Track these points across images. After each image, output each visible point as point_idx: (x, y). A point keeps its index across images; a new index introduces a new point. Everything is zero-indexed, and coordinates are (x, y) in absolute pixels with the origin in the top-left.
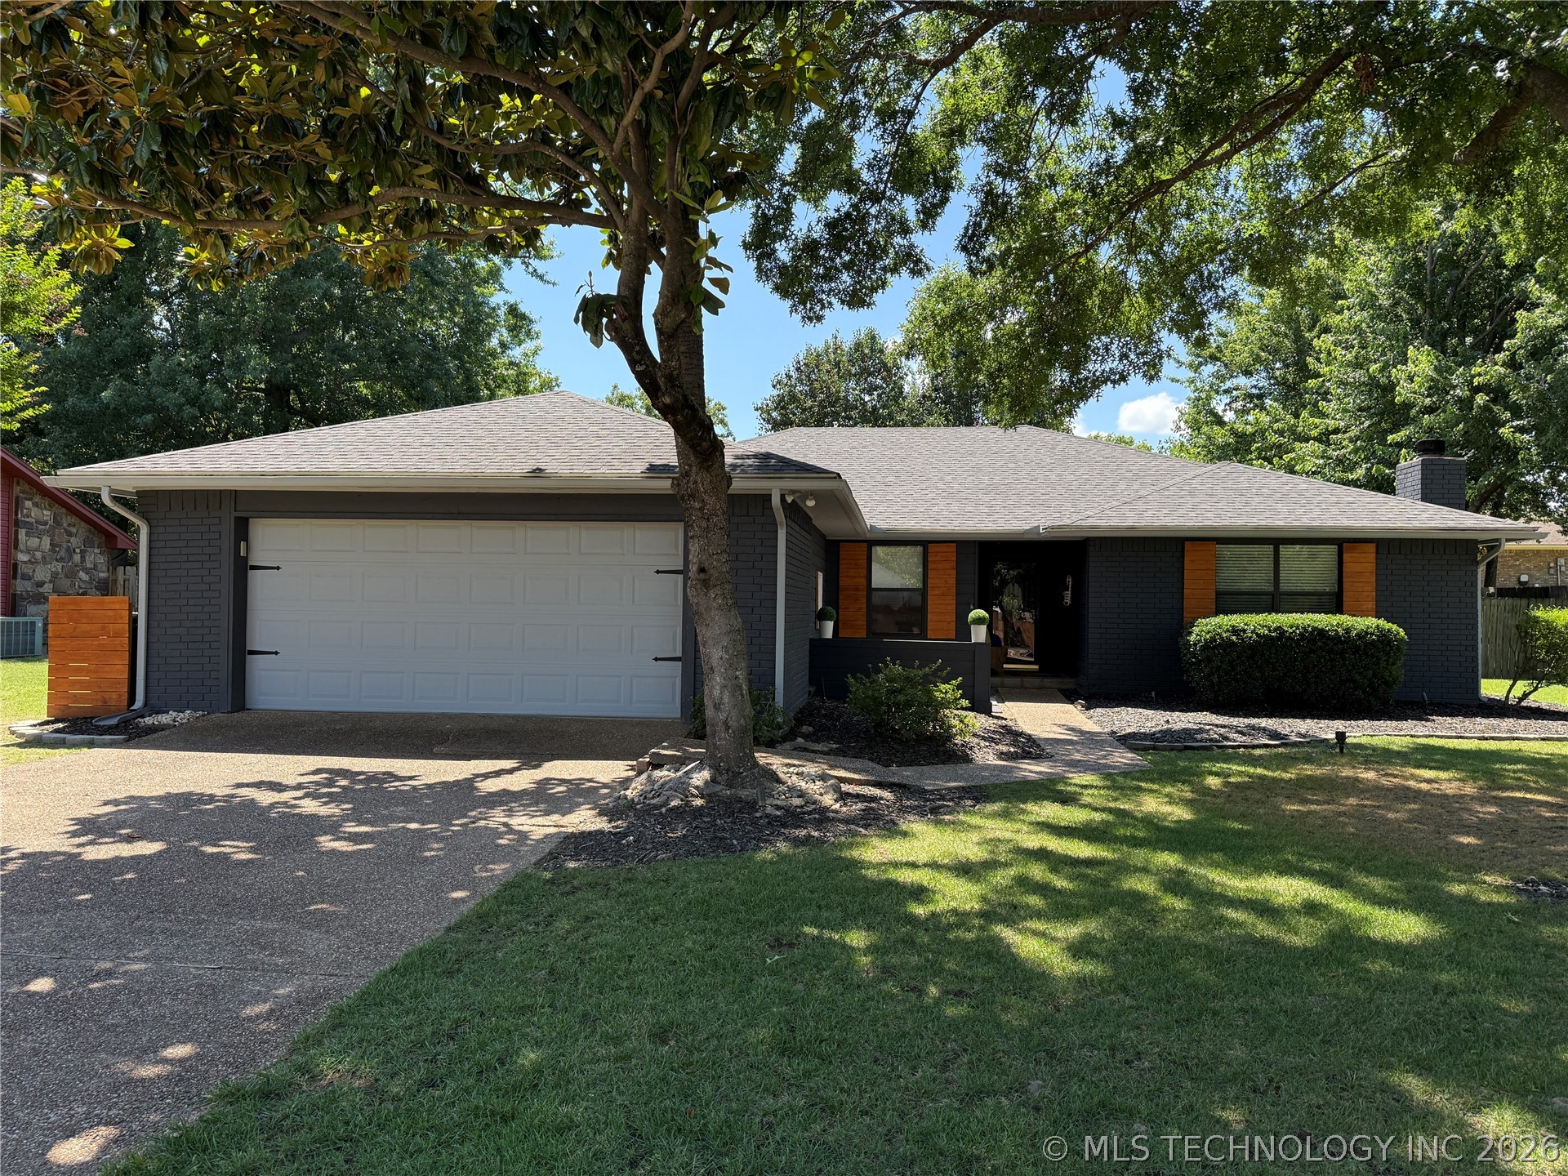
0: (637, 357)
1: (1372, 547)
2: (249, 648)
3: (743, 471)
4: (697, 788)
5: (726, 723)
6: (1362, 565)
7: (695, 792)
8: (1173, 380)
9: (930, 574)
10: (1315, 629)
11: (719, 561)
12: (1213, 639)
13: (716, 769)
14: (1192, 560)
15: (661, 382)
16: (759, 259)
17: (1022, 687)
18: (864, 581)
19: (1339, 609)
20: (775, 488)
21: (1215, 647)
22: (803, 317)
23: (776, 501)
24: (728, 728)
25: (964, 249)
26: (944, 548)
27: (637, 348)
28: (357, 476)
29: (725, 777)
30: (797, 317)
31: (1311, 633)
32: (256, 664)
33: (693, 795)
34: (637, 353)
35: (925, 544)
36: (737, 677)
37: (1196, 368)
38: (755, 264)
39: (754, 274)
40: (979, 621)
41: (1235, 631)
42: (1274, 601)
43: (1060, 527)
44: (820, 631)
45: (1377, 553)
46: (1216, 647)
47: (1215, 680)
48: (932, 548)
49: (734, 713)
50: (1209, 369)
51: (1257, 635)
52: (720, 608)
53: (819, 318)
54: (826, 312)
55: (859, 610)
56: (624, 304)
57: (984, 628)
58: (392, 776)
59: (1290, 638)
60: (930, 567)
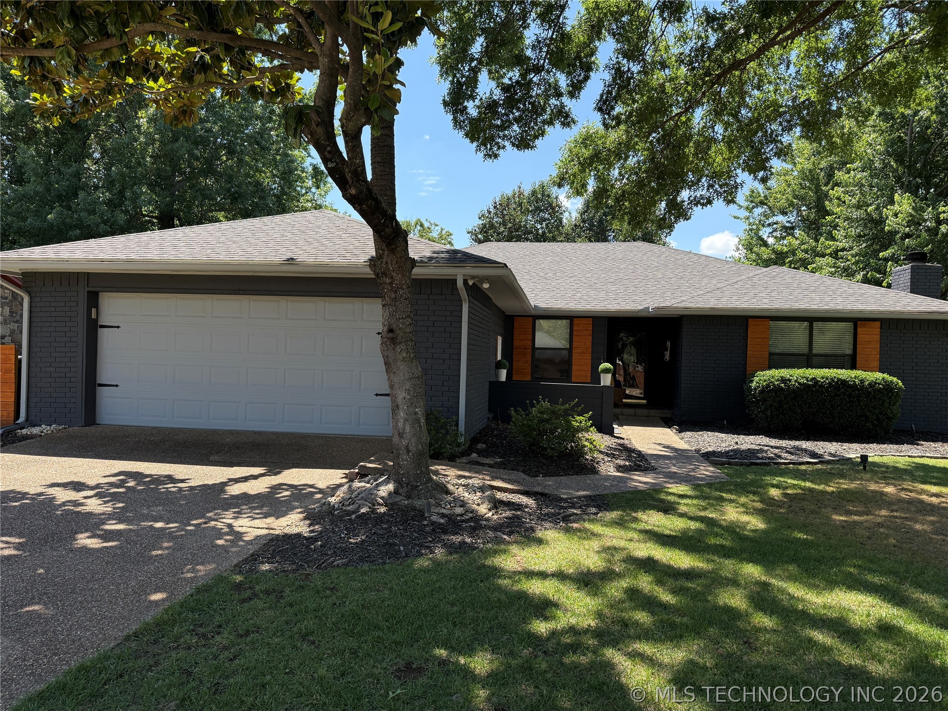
0: (328, 156)
1: (878, 324)
2: (98, 382)
3: (438, 262)
4: (382, 498)
5: (407, 448)
6: (871, 337)
7: (381, 501)
8: (735, 217)
9: (575, 339)
10: (839, 380)
11: (404, 324)
12: (768, 386)
13: (399, 483)
14: (753, 330)
15: (348, 176)
16: (455, 113)
17: (635, 415)
18: (530, 343)
19: (853, 367)
20: (460, 274)
21: (769, 391)
22: (485, 155)
23: (460, 283)
24: (408, 451)
25: (600, 110)
26: (584, 321)
27: (329, 149)
29: (405, 489)
30: (481, 155)
31: (838, 383)
32: (104, 394)
33: (379, 504)
34: (329, 152)
35: (572, 318)
36: (416, 413)
37: (750, 210)
38: (452, 117)
39: (451, 124)
40: (606, 371)
41: (783, 380)
42: (808, 360)
43: (663, 308)
44: (497, 375)
45: (881, 328)
46: (771, 391)
47: (769, 413)
48: (576, 321)
49: (413, 440)
50: (759, 211)
51: (799, 383)
52: (404, 360)
53: (496, 156)
54: (501, 152)
55: (526, 362)
56: (318, 113)
57: (609, 376)
58: (171, 479)
59: (822, 386)
60: (575, 333)
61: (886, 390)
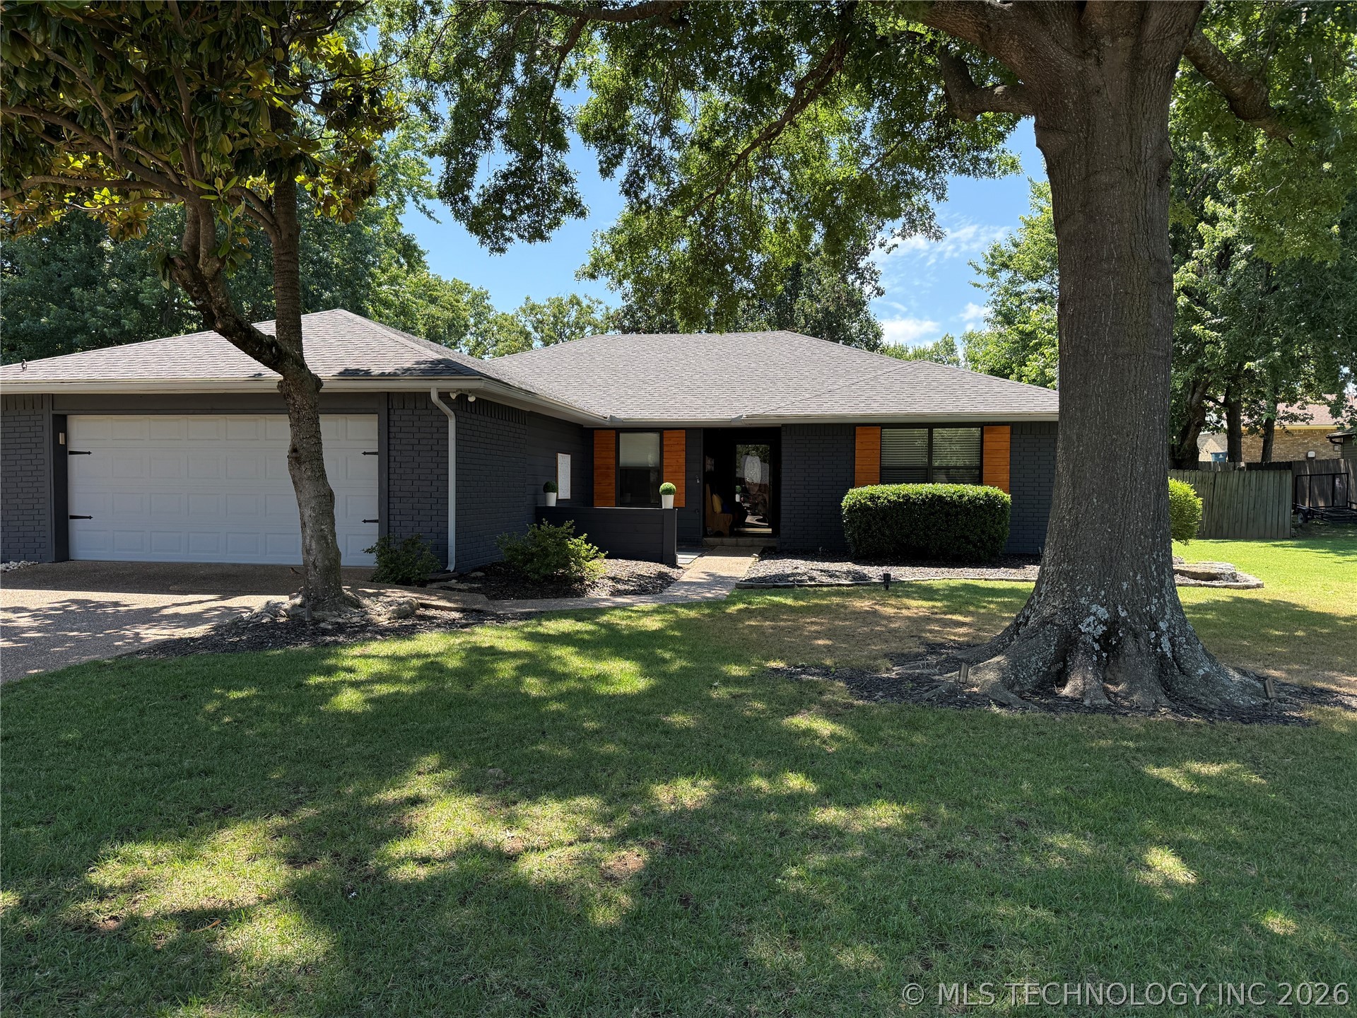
0: (195, 295)
1: (1008, 429)
2: (70, 514)
4: (285, 610)
5: (314, 563)
6: (1000, 443)
7: (283, 613)
9: (665, 455)
10: (934, 495)
11: (308, 443)
12: (855, 504)
13: (307, 597)
14: (863, 442)
15: (215, 312)
16: (454, 203)
18: (613, 462)
20: (434, 388)
21: (855, 511)
22: (492, 249)
23: (434, 397)
24: (316, 567)
25: (627, 193)
26: (676, 434)
27: (195, 289)
28: (129, 383)
29: (311, 603)
30: (486, 249)
31: (931, 499)
32: (76, 526)
33: (281, 616)
34: (196, 292)
35: (661, 430)
36: (322, 530)
38: (450, 208)
39: (452, 216)
40: (668, 491)
41: (873, 498)
42: (926, 475)
43: (753, 416)
45: (1012, 433)
46: (859, 510)
47: (856, 536)
48: (666, 434)
49: (320, 556)
51: (889, 501)
52: (309, 478)
53: (502, 250)
54: (508, 245)
55: (610, 484)
57: (672, 497)
59: (914, 503)
60: (665, 449)
61: (988, 506)
